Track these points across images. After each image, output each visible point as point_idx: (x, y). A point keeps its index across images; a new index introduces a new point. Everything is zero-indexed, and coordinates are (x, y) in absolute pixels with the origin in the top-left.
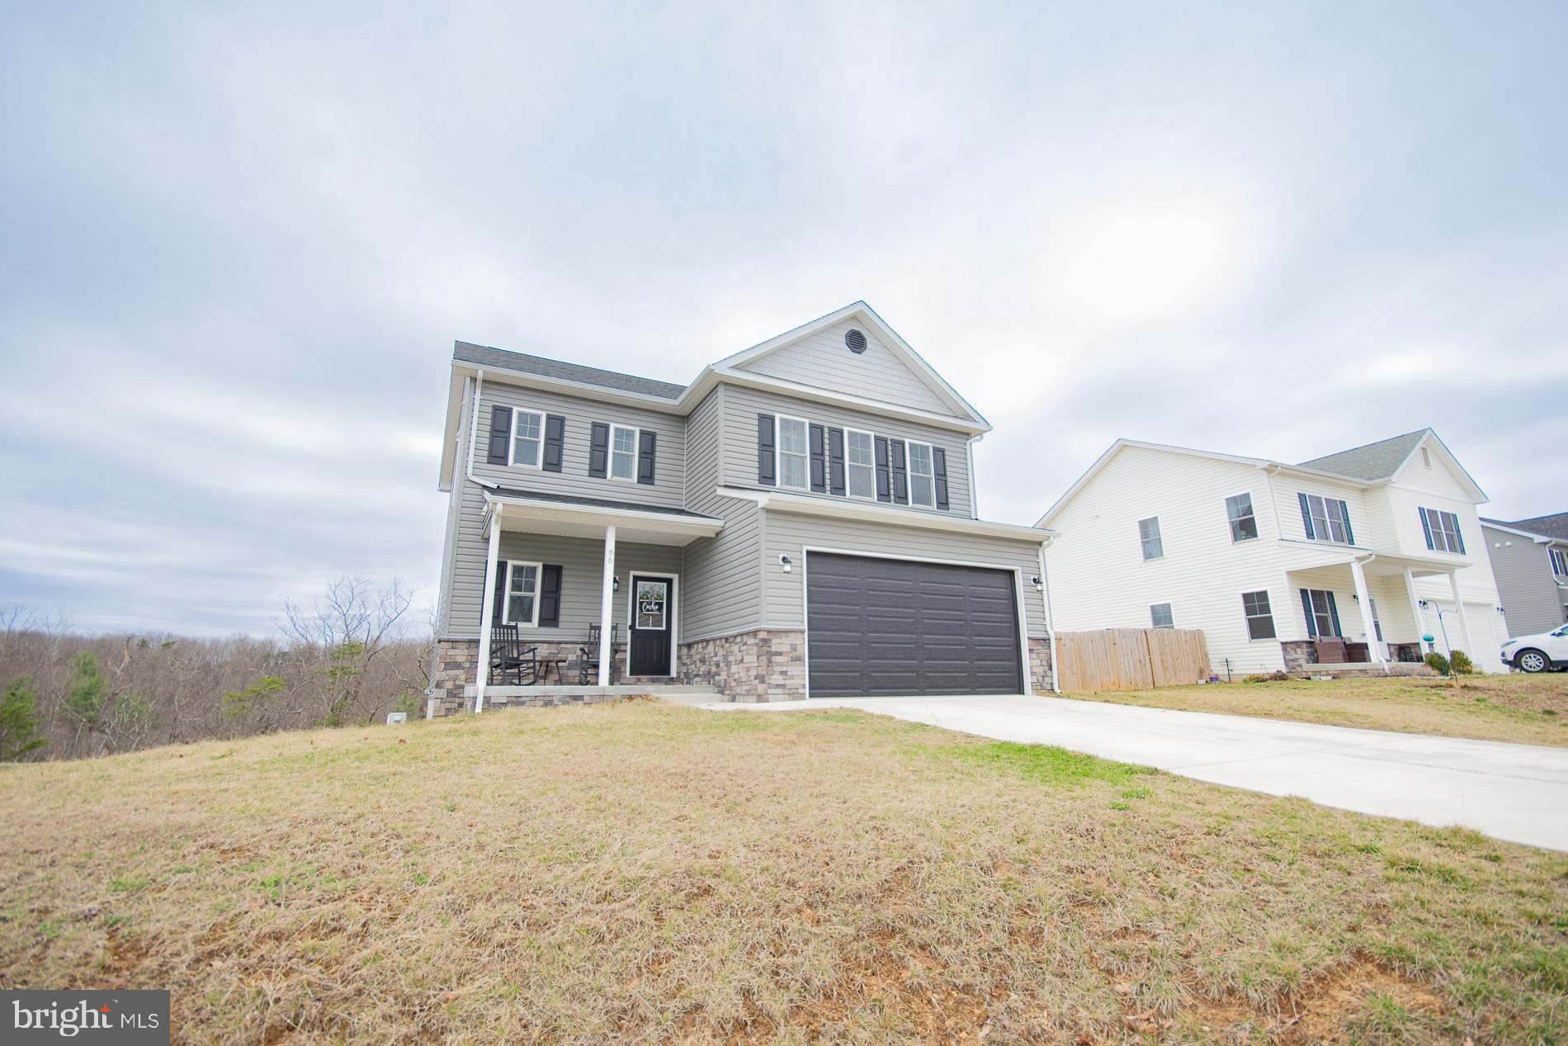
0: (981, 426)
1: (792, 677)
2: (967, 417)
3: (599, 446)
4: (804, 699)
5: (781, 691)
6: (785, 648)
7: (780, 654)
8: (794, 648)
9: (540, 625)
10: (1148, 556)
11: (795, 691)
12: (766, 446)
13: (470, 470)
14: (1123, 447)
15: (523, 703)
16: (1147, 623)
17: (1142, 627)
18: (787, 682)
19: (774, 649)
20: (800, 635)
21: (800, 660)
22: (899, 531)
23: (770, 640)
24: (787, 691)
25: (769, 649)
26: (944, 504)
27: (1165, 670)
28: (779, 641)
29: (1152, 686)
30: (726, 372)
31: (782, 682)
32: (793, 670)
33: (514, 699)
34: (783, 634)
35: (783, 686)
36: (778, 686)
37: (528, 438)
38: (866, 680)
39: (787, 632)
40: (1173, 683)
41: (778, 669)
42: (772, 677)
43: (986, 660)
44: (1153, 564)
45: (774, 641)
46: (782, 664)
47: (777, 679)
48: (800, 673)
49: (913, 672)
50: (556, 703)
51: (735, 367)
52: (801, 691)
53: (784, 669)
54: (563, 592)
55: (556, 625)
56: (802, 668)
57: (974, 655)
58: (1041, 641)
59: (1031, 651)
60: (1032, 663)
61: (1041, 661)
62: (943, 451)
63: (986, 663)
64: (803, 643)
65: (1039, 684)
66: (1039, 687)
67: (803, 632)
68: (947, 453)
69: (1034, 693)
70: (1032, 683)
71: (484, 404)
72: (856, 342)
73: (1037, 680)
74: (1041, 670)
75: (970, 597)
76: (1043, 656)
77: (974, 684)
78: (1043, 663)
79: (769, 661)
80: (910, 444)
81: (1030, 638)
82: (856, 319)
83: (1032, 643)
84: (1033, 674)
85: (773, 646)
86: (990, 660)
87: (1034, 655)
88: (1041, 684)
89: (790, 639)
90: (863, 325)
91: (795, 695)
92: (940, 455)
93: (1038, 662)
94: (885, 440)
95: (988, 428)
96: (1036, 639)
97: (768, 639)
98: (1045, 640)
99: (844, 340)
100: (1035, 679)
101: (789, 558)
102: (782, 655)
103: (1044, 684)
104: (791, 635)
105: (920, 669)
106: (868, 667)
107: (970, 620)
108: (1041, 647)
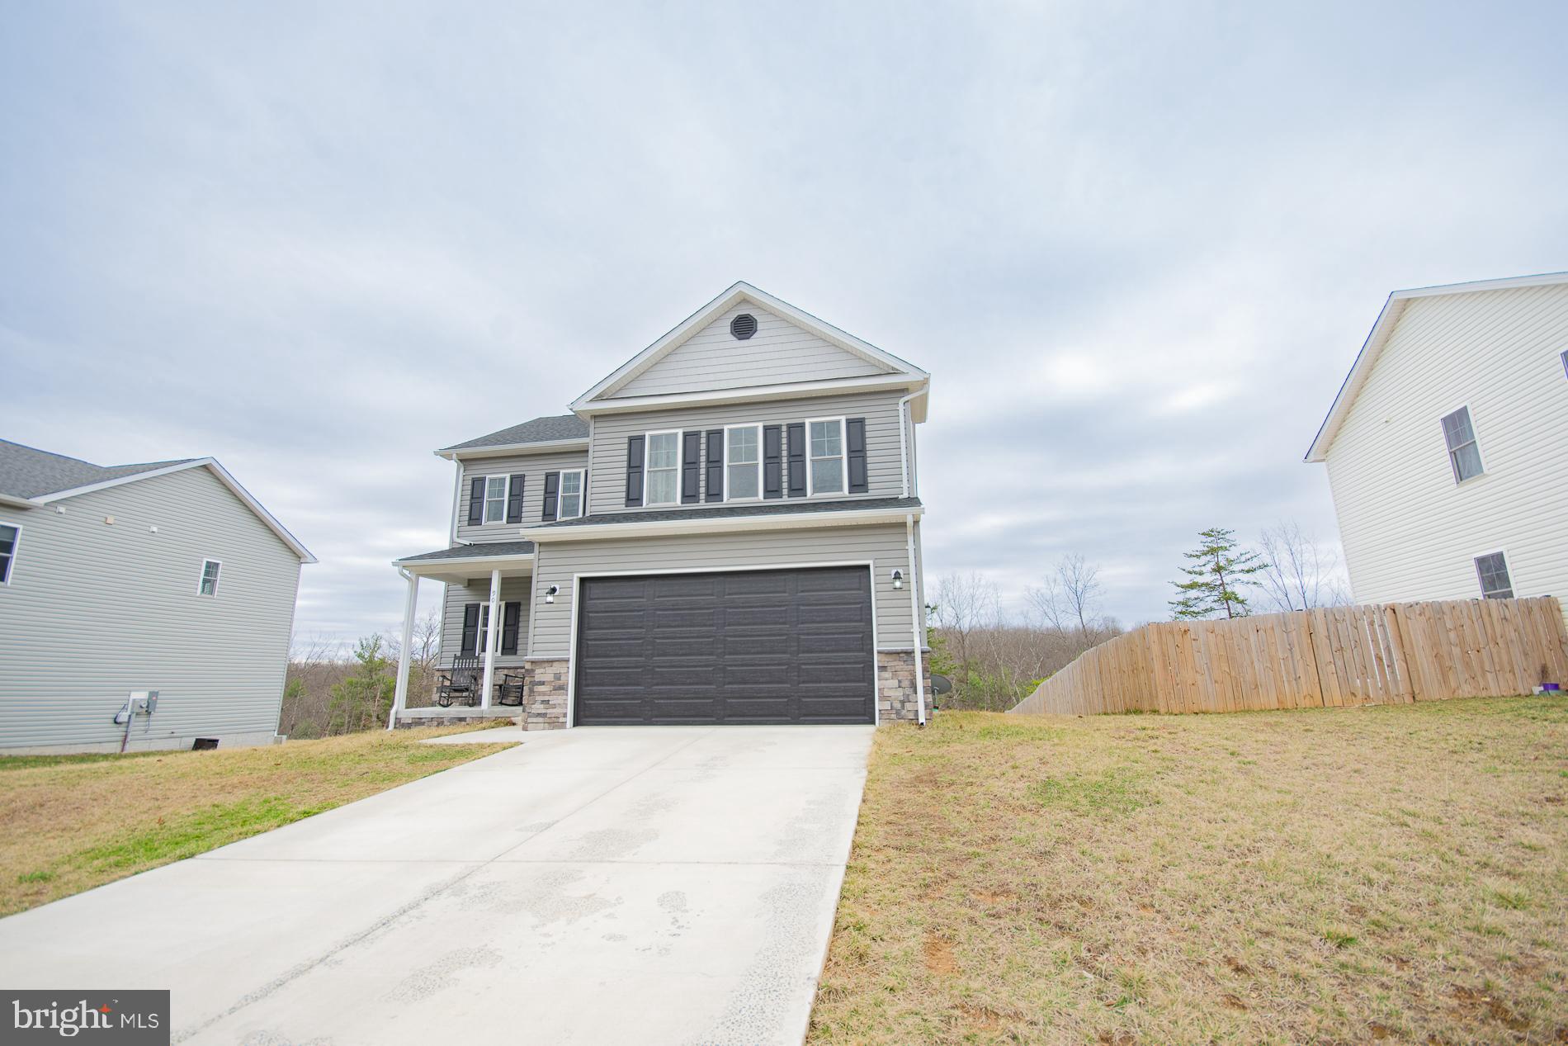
0: (911, 377)
1: (554, 706)
3: (550, 492)
4: (563, 725)
5: (541, 720)
6: (549, 677)
7: (542, 683)
8: (558, 677)
9: (502, 654)
10: (1461, 475)
11: (555, 720)
12: (634, 468)
13: (455, 534)
15: (423, 724)
18: (548, 711)
19: (537, 679)
20: (564, 665)
21: (563, 689)
23: (534, 670)
24: (547, 720)
25: (532, 679)
26: (859, 485)
28: (542, 670)
29: (1408, 700)
31: (544, 711)
32: (555, 699)
33: (417, 720)
34: (546, 665)
35: (544, 715)
36: (539, 715)
38: (648, 708)
39: (551, 662)
41: (541, 698)
42: (533, 706)
43: (820, 682)
44: (1472, 486)
45: (537, 671)
46: (544, 694)
48: (561, 702)
49: (710, 698)
52: (562, 720)
53: (546, 698)
54: (520, 625)
55: (515, 654)
56: (564, 697)
57: (799, 676)
58: (901, 655)
59: (883, 668)
60: (885, 685)
61: (900, 682)
62: (861, 421)
63: (818, 685)
64: (568, 672)
65: (894, 712)
66: (893, 716)
67: (567, 661)
68: (867, 422)
69: (886, 725)
70: (880, 711)
71: (466, 478)
72: (744, 327)
73: (891, 707)
74: (899, 694)
75: (799, 605)
76: (903, 675)
77: (797, 711)
78: (903, 685)
79: (531, 691)
80: (812, 424)
81: (879, 652)
82: (745, 300)
83: (884, 658)
84: (883, 698)
85: (536, 676)
86: (825, 682)
87: (886, 675)
88: (898, 712)
89: (557, 668)
90: (754, 305)
91: (555, 723)
92: (857, 427)
93: (895, 683)
94: (778, 428)
95: (926, 376)
96: (895, 653)
97: (532, 669)
98: (910, 653)
99: (728, 329)
100: (887, 706)
101: (558, 588)
102: (544, 684)
103: (904, 712)
104: (555, 664)
105: (718, 695)
106: (652, 694)
107: (794, 634)
108: (902, 663)
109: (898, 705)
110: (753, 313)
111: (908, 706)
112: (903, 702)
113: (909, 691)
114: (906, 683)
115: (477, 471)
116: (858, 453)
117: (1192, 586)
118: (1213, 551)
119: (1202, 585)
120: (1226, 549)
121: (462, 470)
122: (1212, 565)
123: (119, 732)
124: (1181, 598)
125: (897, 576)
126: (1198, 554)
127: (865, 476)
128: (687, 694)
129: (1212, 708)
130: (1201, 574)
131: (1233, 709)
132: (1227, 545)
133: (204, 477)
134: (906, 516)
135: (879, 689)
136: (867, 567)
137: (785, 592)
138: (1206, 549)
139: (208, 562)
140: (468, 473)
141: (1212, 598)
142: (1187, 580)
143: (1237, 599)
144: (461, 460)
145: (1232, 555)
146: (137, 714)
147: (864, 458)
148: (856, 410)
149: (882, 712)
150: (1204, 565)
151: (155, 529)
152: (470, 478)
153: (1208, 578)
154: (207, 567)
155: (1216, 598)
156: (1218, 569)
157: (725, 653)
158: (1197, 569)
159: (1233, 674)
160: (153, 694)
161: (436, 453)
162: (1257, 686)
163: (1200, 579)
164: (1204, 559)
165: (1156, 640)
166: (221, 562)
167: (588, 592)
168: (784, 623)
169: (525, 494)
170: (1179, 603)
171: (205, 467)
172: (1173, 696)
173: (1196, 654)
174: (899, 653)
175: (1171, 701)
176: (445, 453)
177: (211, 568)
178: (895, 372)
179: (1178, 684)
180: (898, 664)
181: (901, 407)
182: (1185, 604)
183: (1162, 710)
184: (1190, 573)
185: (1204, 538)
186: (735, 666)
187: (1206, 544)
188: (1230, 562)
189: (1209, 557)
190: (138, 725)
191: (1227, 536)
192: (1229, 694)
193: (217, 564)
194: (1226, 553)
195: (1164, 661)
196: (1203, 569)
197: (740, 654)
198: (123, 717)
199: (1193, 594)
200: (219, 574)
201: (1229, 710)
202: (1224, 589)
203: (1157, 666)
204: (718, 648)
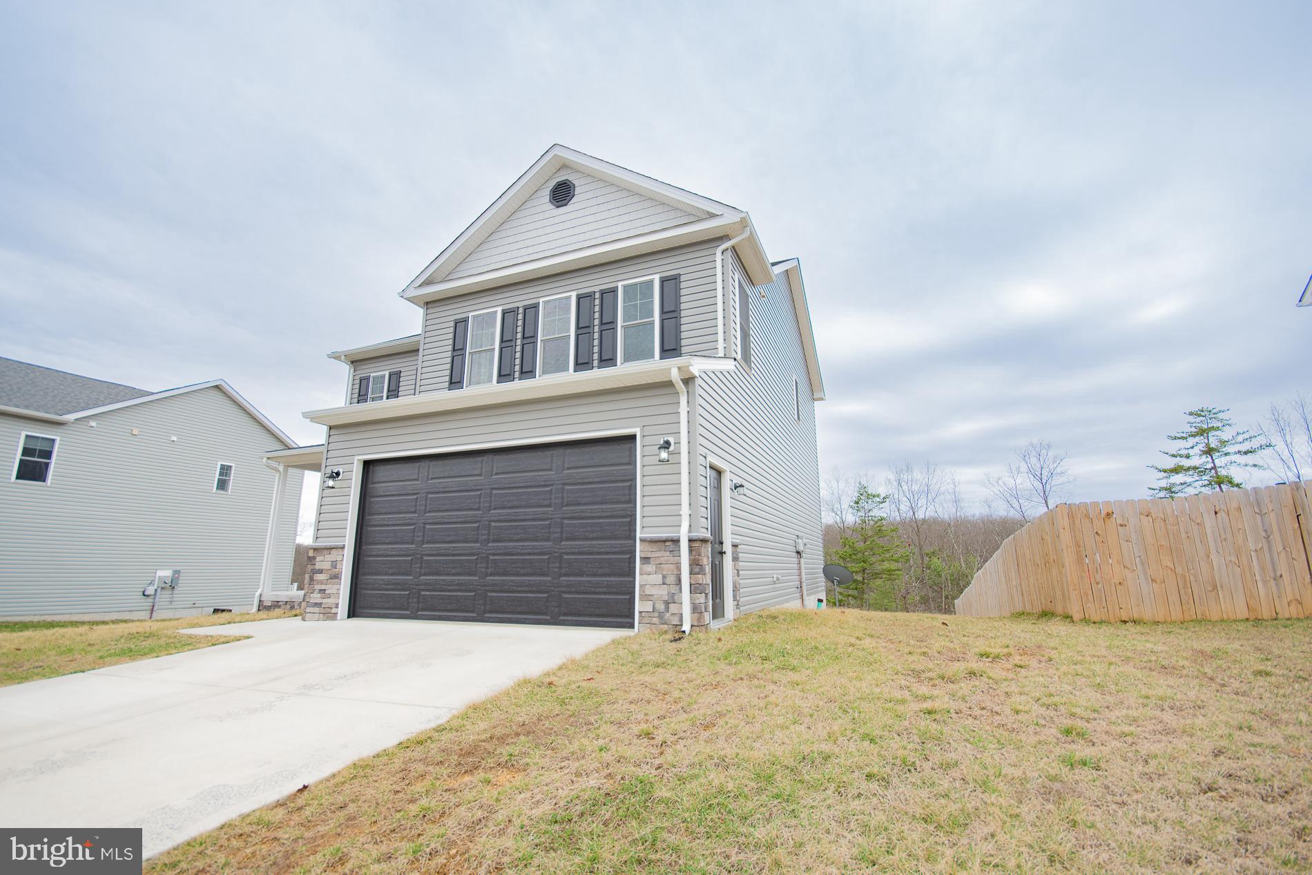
0: (729, 219)
1: (328, 596)
4: (333, 617)
5: (317, 610)
6: (326, 565)
7: (321, 571)
8: (336, 565)
11: (328, 610)
18: (325, 601)
19: (317, 567)
20: (343, 552)
21: (338, 578)
23: (314, 558)
24: (322, 610)
25: (313, 567)
28: (322, 558)
31: (320, 601)
32: (330, 589)
34: (326, 552)
35: (320, 605)
36: (316, 605)
38: (414, 601)
39: (330, 549)
41: (318, 587)
43: (582, 575)
45: (318, 559)
46: (321, 582)
47: (316, 597)
48: (335, 592)
49: (471, 591)
50: (296, 607)
52: (334, 611)
53: (323, 587)
56: (337, 587)
57: (561, 568)
58: (668, 544)
59: (645, 560)
60: (645, 580)
61: (664, 577)
62: (676, 278)
63: (579, 579)
64: (342, 560)
65: (656, 614)
66: (655, 620)
67: (343, 548)
68: (683, 278)
69: (646, 630)
70: (640, 612)
71: (356, 377)
72: (562, 194)
73: (654, 608)
74: (663, 592)
75: (564, 484)
76: (669, 568)
77: (556, 610)
78: (668, 581)
79: (311, 579)
80: (625, 287)
81: (642, 540)
82: (565, 166)
83: (647, 547)
84: (645, 597)
85: (317, 564)
86: (588, 575)
87: (650, 568)
88: (661, 616)
89: (334, 555)
90: (572, 169)
91: (329, 614)
92: (671, 284)
93: (658, 579)
94: (590, 296)
95: (743, 215)
96: (661, 541)
97: (314, 557)
98: (676, 541)
99: (547, 198)
100: (648, 606)
101: (341, 471)
102: (321, 573)
103: (668, 615)
104: (333, 551)
105: (480, 587)
106: (419, 585)
107: (558, 518)
108: (668, 554)
109: (661, 607)
110: (571, 178)
111: (671, 608)
112: (667, 603)
113: (673, 589)
114: (671, 579)
115: (364, 371)
116: (671, 314)
117: (1177, 470)
118: (1202, 432)
119: (1189, 469)
120: (1218, 429)
121: (352, 370)
122: (1201, 447)
123: (147, 603)
124: (1164, 483)
125: (667, 445)
126: (1184, 435)
127: (678, 339)
128: (451, 585)
129: (1147, 615)
130: (1188, 457)
131: (1180, 617)
132: (1220, 424)
133: (217, 395)
134: (670, 369)
135: (641, 586)
136: (632, 438)
137: (551, 470)
138: (1194, 430)
139: (222, 465)
140: (357, 373)
141: (1200, 483)
142: (1171, 463)
143: (1230, 482)
144: (352, 362)
145: (1226, 434)
146: (162, 588)
147: (678, 318)
148: (669, 267)
149: (643, 614)
150: (1192, 447)
151: (174, 438)
152: (358, 377)
153: (1196, 461)
154: (221, 469)
155: (1206, 482)
156: (1209, 451)
157: (488, 541)
158: (1184, 452)
159: (1179, 570)
160: (177, 572)
161: (330, 356)
162: (1215, 587)
163: (1186, 463)
164: (1192, 441)
165: (1067, 526)
166: (233, 465)
167: (370, 476)
168: (549, 506)
169: (401, 389)
170: (1161, 489)
171: (217, 387)
172: (1091, 598)
173: (1124, 544)
174: (665, 541)
175: (1089, 605)
176: (336, 356)
177: (225, 470)
178: (712, 216)
179: (1098, 583)
180: (664, 556)
181: (719, 257)
182: (1169, 489)
183: (1076, 617)
184: (1173, 456)
185: (1192, 419)
186: (534, 554)
187: (1194, 425)
188: (1223, 443)
189: (1197, 439)
190: (163, 597)
191: (1220, 416)
192: (1174, 598)
193: (231, 467)
194: (1218, 433)
195: (1078, 553)
196: (1191, 452)
197: (504, 541)
198: (150, 591)
199: (1178, 478)
200: (232, 475)
201: (1174, 618)
202: (1216, 473)
203: (1069, 559)
204: (482, 535)
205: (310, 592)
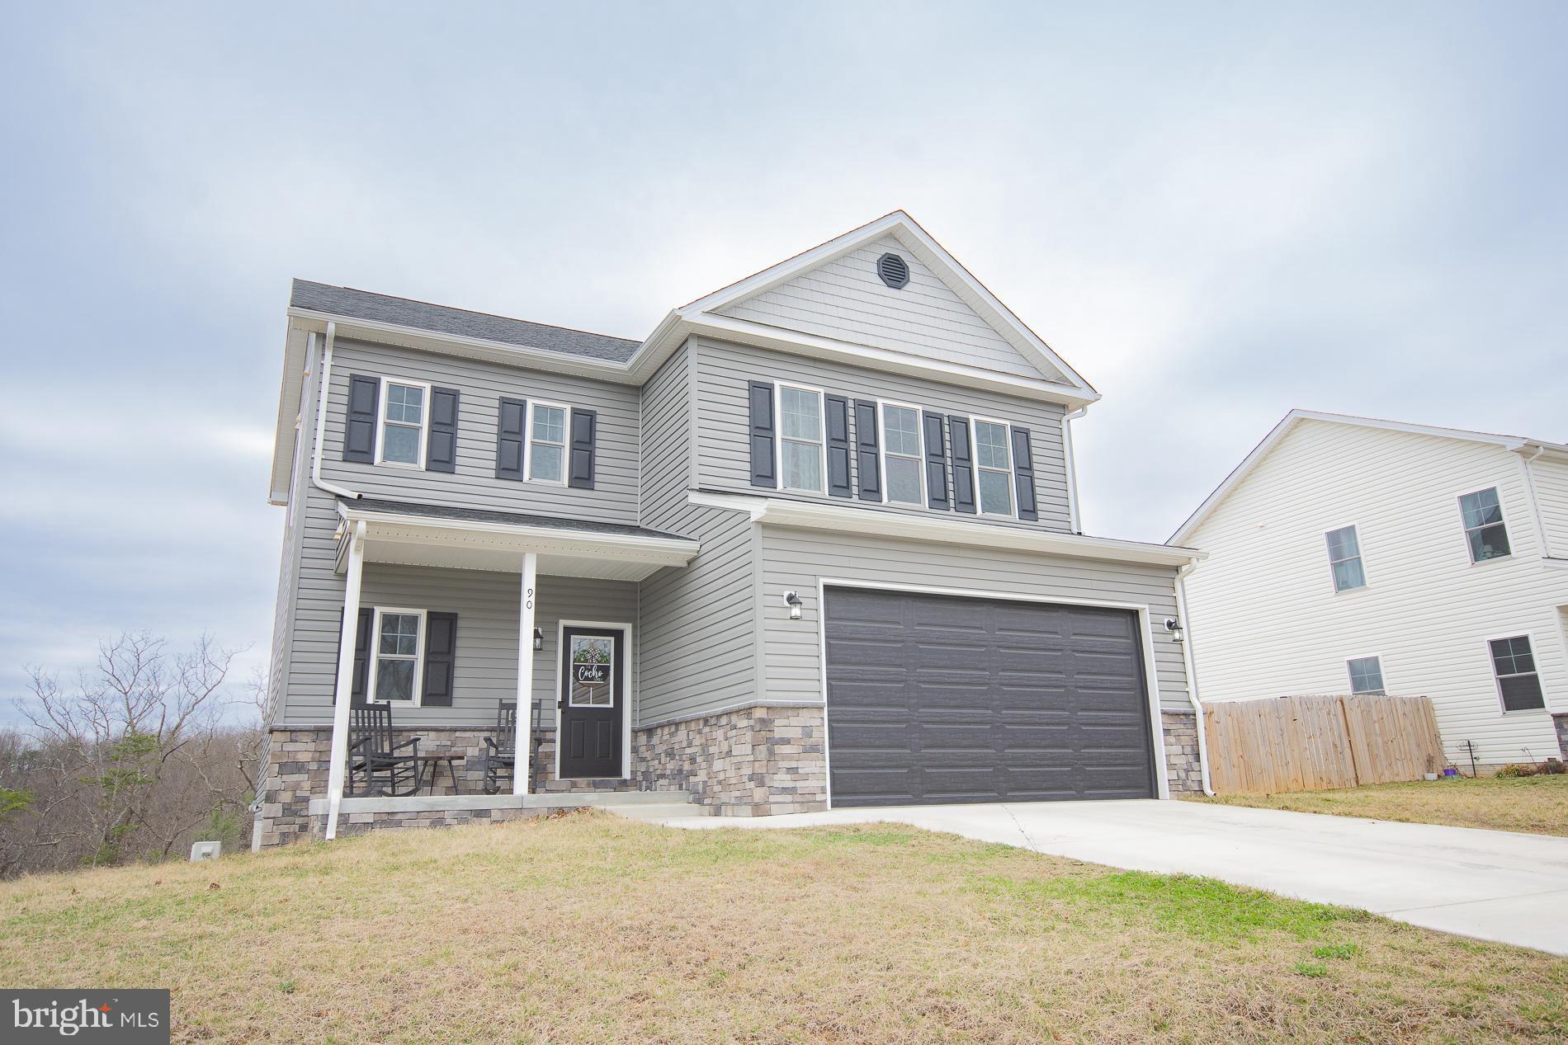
0: (1084, 394)
1: (806, 777)
2: (1062, 381)
3: (510, 433)
4: (824, 809)
5: (789, 798)
6: (794, 733)
7: (786, 741)
8: (807, 732)
9: (424, 704)
10: (1342, 585)
11: (810, 797)
12: (762, 429)
13: (316, 472)
14: (1298, 422)
15: (399, 824)
16: (1343, 686)
17: (1334, 694)
18: (799, 784)
19: (778, 733)
20: (815, 713)
21: (817, 751)
22: (962, 553)
23: (771, 721)
24: (798, 798)
25: (769, 735)
26: (1029, 511)
27: (1373, 758)
28: (785, 721)
29: (1354, 784)
30: (697, 318)
31: (790, 785)
32: (808, 766)
33: (385, 817)
34: (790, 713)
35: (792, 791)
36: (785, 790)
37: (403, 423)
38: (918, 780)
39: (797, 708)
40: (1387, 777)
41: (784, 764)
42: (776, 777)
43: (1100, 747)
44: (1352, 597)
45: (777, 723)
46: (789, 757)
47: (782, 779)
48: (816, 770)
49: (989, 767)
51: (713, 312)
52: (819, 797)
53: (794, 764)
54: (459, 653)
55: (449, 704)
56: (819, 763)
57: (1080, 740)
58: (1181, 717)
59: (1167, 732)
60: (1171, 750)
61: (1182, 748)
62: (1026, 433)
63: (1099, 751)
64: (822, 725)
65: (1180, 782)
66: (1180, 788)
67: (822, 708)
68: (1032, 435)
70: (1162, 783)
72: (893, 271)
73: (1178, 776)
74: (1183, 762)
75: (1073, 651)
76: (1185, 740)
77: (1082, 784)
78: (1186, 751)
79: (771, 753)
80: (977, 423)
81: (1158, 713)
82: (891, 236)
83: (1169, 720)
84: (1169, 767)
85: (776, 730)
86: (1105, 747)
87: (1171, 739)
88: (1183, 783)
89: (802, 719)
90: (903, 245)
91: (807, 803)
92: (1022, 438)
93: (1179, 749)
94: (938, 417)
96: (1177, 715)
97: (769, 719)
98: (1192, 716)
99: (875, 268)
100: (1174, 775)
101: (797, 596)
102: (789, 743)
103: (1189, 783)
104: (803, 713)
105: (999, 762)
106: (921, 760)
107: (1072, 686)
108: (1182, 726)
109: (1183, 775)
110: (905, 257)
111: (1193, 776)
112: (1187, 771)
113: (1191, 758)
114: (1188, 750)
115: (362, 365)
116: (1025, 470)
125: (1171, 626)
135: (1165, 756)
136: (1137, 612)
137: (1058, 633)
140: (340, 363)
147: (1031, 477)
148: (1019, 417)
149: (1172, 782)
152: (354, 376)
157: (1001, 707)
167: (834, 608)
168: (1060, 672)
174: (1180, 715)
180: (1181, 728)
181: (1064, 425)
186: (1014, 723)
197: (1018, 708)
204: (994, 700)
205: (771, 772)
